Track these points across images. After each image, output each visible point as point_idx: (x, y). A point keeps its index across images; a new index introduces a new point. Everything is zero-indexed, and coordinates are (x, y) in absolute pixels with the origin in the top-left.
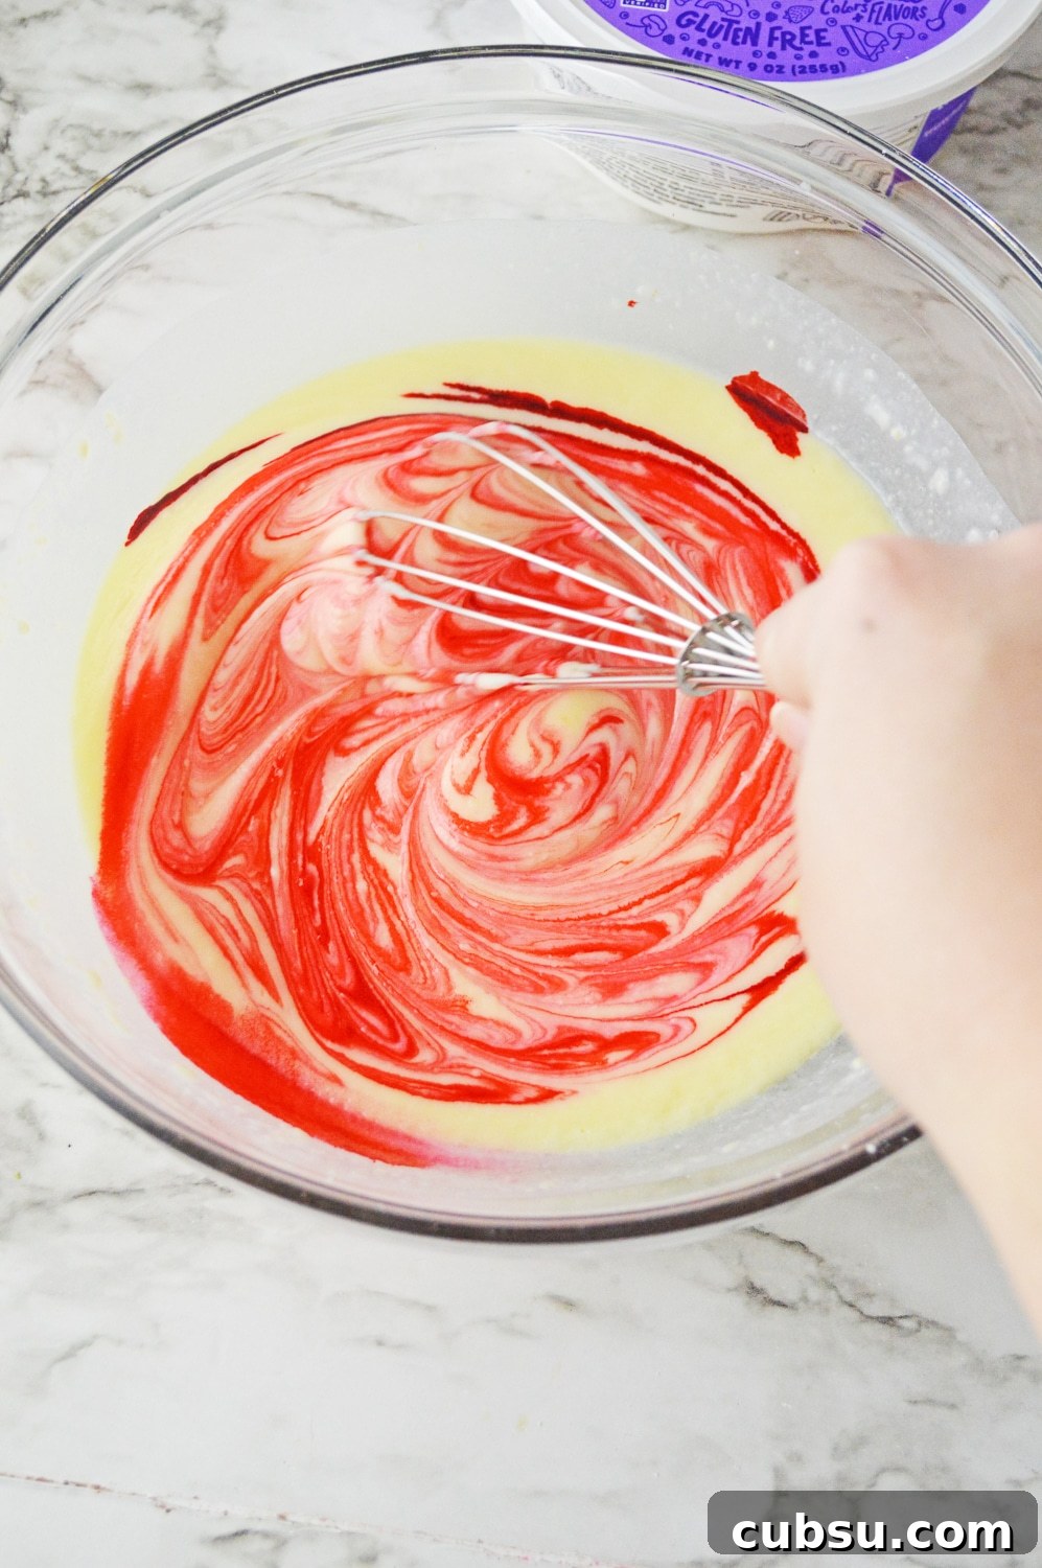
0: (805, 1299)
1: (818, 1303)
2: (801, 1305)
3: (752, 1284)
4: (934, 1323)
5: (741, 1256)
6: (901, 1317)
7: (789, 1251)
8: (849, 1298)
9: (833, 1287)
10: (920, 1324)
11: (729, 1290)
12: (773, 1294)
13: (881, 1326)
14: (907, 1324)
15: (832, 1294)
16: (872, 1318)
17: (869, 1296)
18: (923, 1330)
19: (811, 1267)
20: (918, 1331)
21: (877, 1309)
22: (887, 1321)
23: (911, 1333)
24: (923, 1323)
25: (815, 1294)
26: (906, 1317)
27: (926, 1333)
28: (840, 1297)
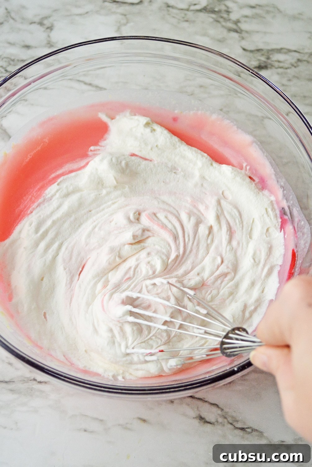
0: (217, 421)
1: (221, 423)
2: (216, 423)
3: (201, 416)
4: (256, 430)
5: (198, 408)
6: (246, 428)
7: (212, 407)
8: (231, 422)
9: (225, 418)
10: (252, 430)
11: (194, 418)
12: (207, 419)
13: (240, 431)
14: (249, 430)
15: (226, 420)
16: (237, 428)
17: (237, 421)
18: (253, 432)
19: (219, 412)
20: (252, 432)
21: (239, 425)
22: (242, 429)
23: (249, 433)
24: (254, 430)
25: (220, 420)
26: (248, 428)
27: (254, 433)
28: (228, 421)
